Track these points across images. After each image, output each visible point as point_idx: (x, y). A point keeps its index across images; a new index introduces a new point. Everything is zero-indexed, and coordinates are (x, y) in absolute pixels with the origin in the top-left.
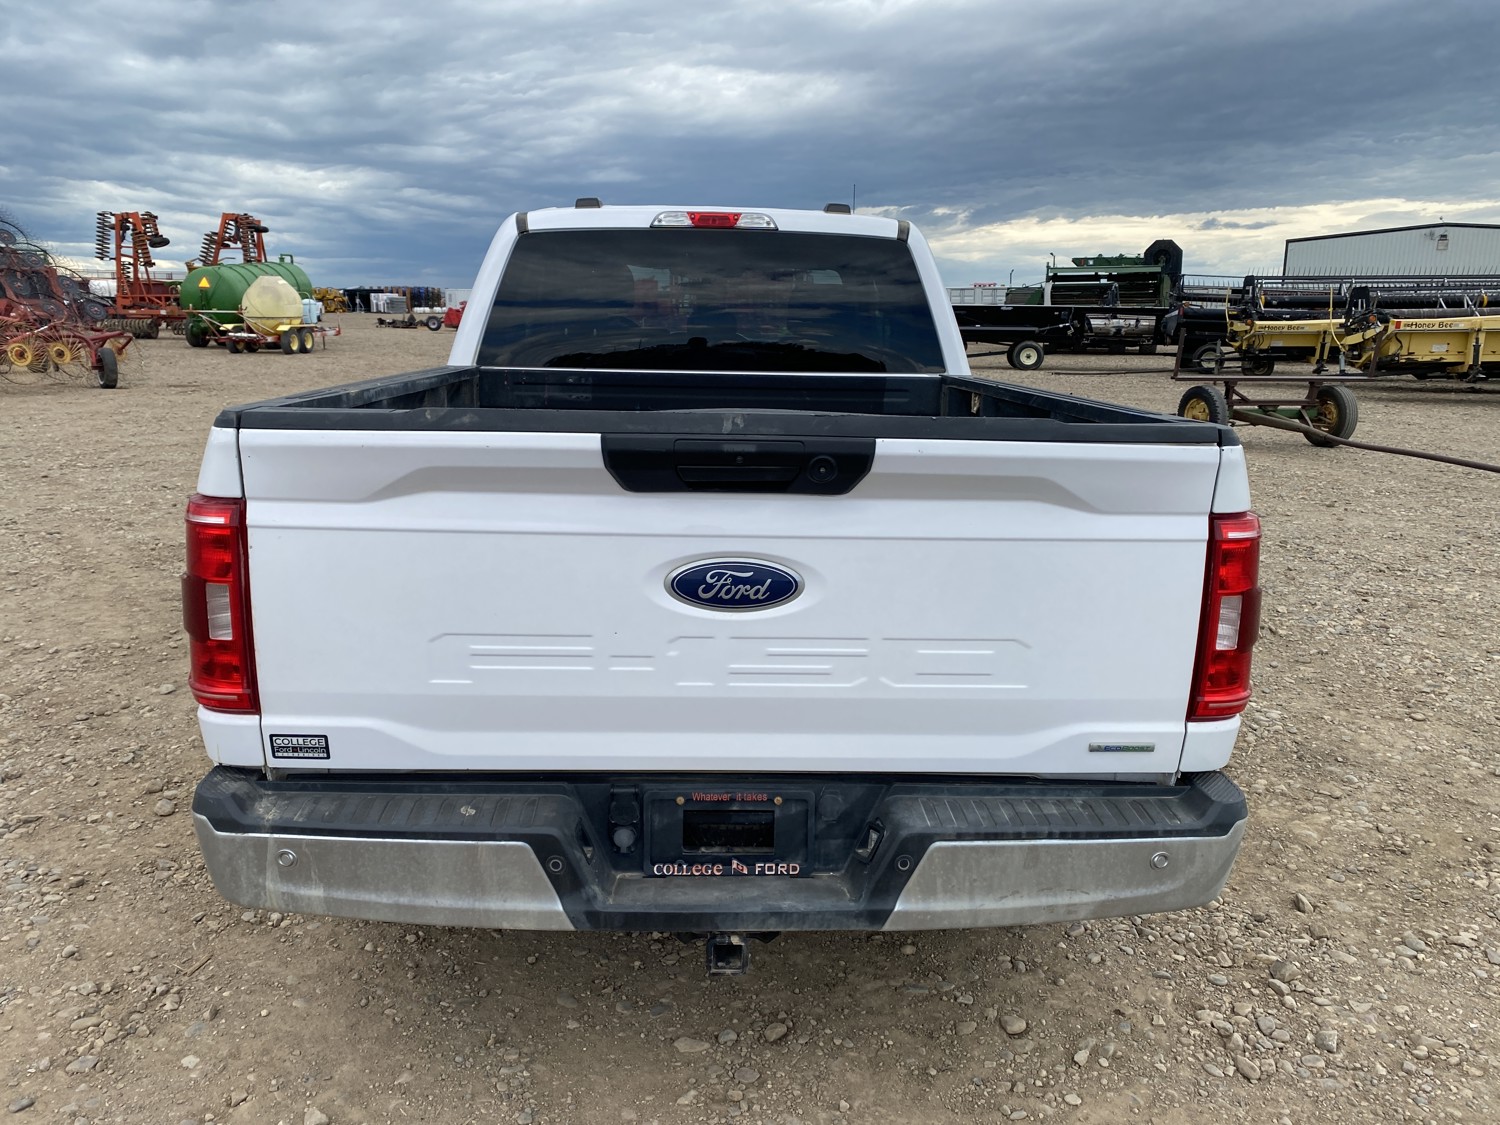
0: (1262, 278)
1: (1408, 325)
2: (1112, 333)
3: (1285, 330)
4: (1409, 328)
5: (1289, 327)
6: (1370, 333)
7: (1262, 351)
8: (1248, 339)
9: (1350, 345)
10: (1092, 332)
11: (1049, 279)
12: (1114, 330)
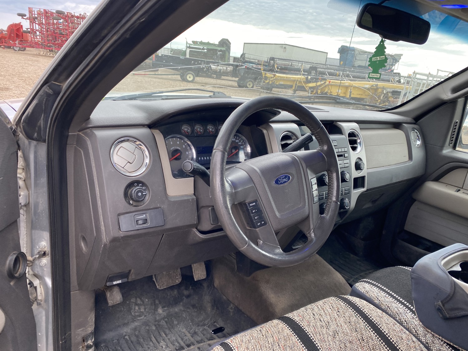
0: (276, 58)
1: (332, 82)
2: (218, 71)
3: (285, 78)
4: (333, 83)
5: (287, 77)
6: (319, 83)
7: (276, 85)
8: (272, 80)
9: (310, 87)
10: (211, 70)
11: (187, 47)
12: (219, 70)
